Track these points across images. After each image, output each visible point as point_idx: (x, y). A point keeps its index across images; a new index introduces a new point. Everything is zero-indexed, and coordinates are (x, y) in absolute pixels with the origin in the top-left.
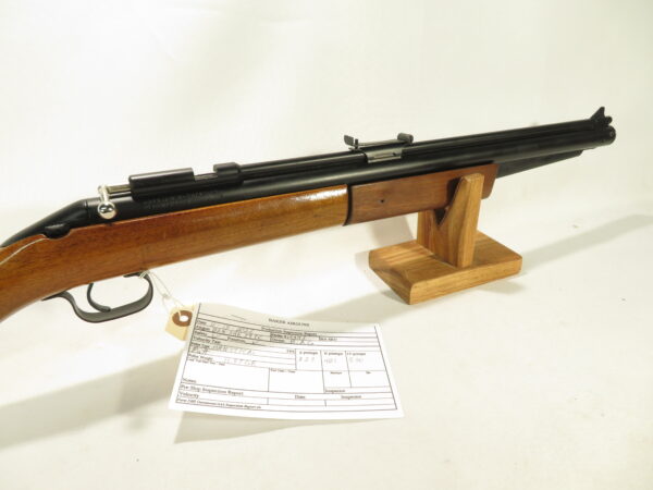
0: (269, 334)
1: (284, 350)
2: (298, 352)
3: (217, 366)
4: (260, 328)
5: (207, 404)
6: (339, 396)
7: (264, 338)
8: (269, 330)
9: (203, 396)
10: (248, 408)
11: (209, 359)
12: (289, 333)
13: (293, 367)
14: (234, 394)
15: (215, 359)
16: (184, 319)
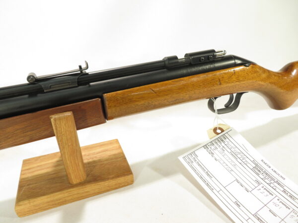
0: (254, 166)
2: (261, 186)
3: (213, 158)
4: (252, 160)
8: (257, 165)
9: (195, 164)
10: (208, 185)
11: (212, 153)
12: (267, 174)
13: (250, 190)
14: (208, 175)
15: (215, 155)
16: (219, 131)
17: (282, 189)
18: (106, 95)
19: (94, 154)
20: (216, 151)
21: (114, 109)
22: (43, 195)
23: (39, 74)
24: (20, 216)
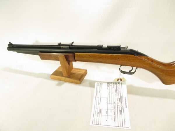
0: (120, 97)
1: (114, 101)
2: (114, 104)
3: (107, 88)
4: (121, 95)
5: (97, 88)
6: (99, 111)
7: (118, 96)
8: (121, 98)
9: (99, 87)
10: (96, 94)
11: (108, 86)
12: (121, 102)
13: (108, 102)
14: (100, 92)
15: (109, 88)
16: (120, 80)
17: (120, 109)
18: (76, 53)
19: (76, 71)
20: (110, 86)
21: (77, 58)
22: (56, 75)
23: (62, 43)
24: (52, 79)
